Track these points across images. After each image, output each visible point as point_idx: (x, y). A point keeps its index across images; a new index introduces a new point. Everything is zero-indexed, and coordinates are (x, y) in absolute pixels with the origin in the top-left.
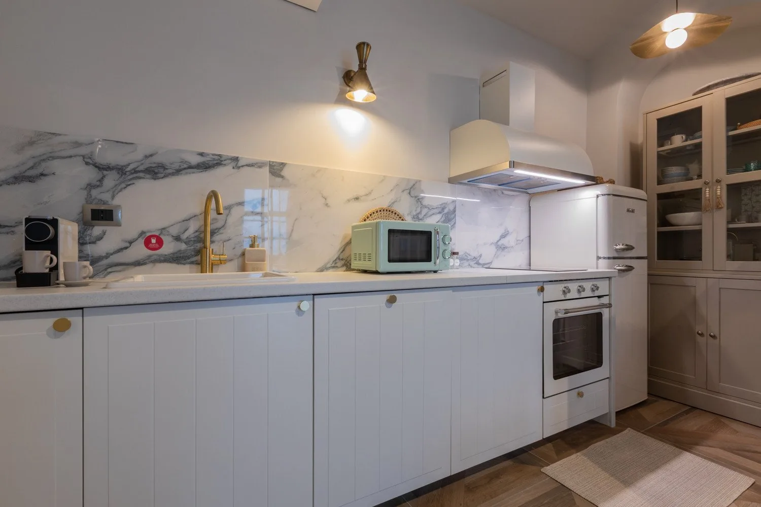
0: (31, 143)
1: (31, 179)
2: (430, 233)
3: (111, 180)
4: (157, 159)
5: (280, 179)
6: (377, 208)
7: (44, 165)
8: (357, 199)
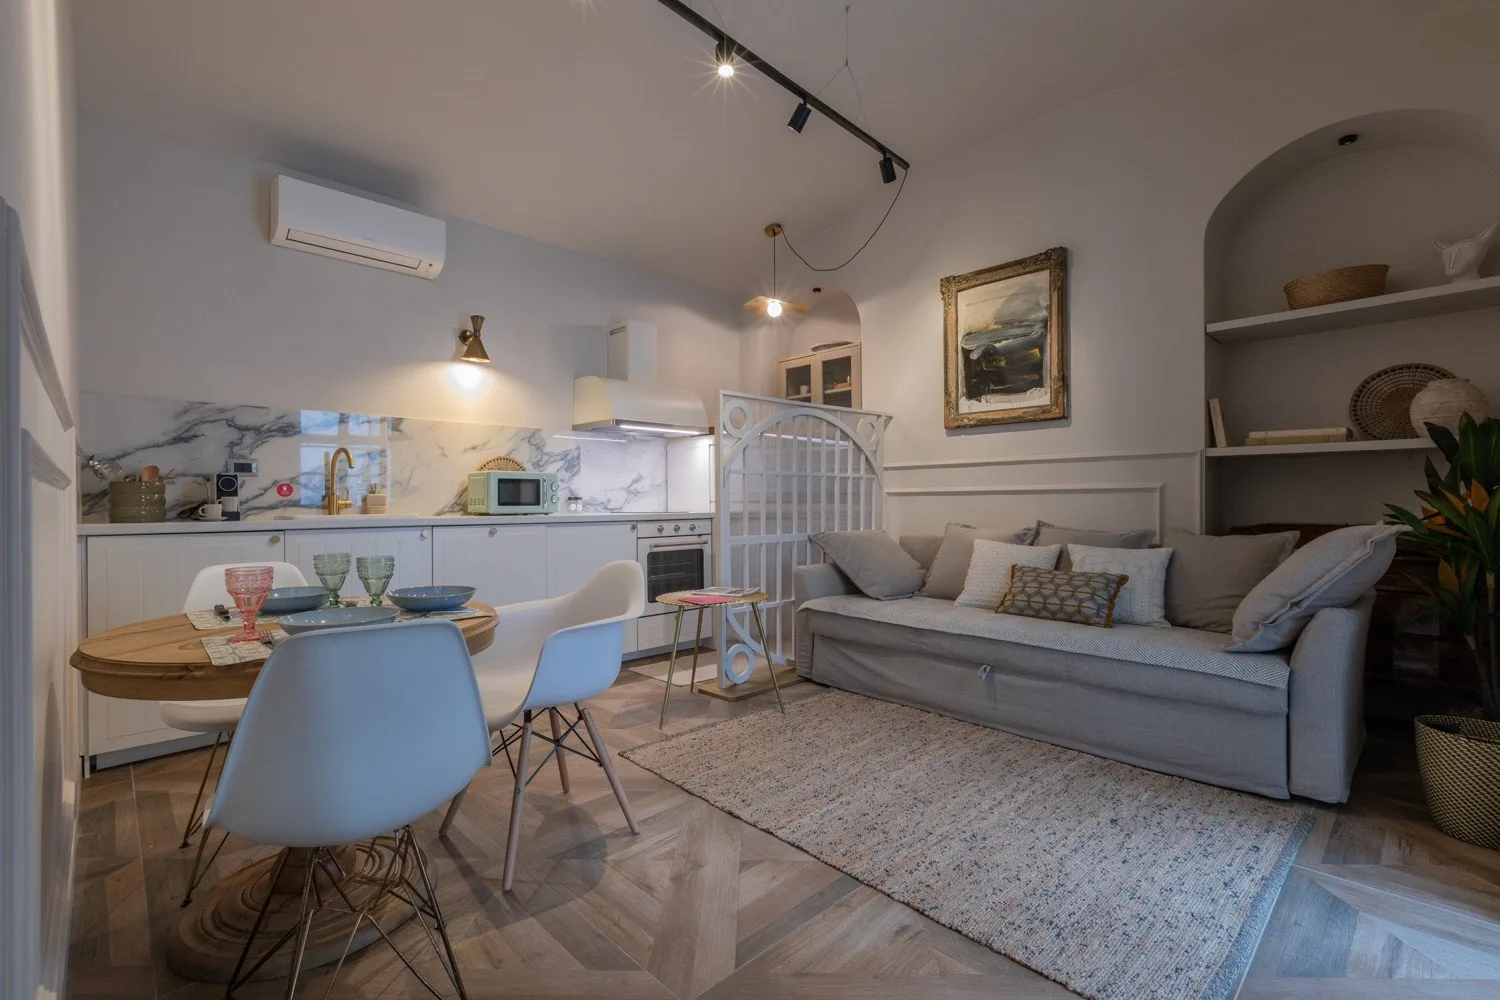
0: (186, 411)
1: (187, 440)
2: (539, 481)
3: (249, 439)
4: (285, 420)
5: (398, 433)
6: (495, 456)
7: (196, 428)
8: (474, 448)
